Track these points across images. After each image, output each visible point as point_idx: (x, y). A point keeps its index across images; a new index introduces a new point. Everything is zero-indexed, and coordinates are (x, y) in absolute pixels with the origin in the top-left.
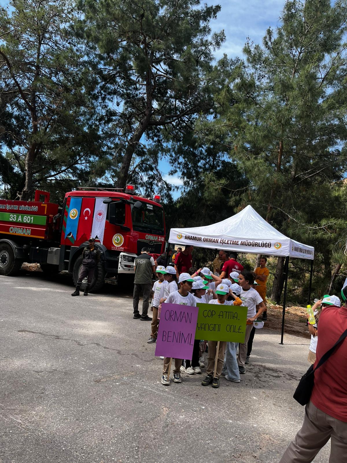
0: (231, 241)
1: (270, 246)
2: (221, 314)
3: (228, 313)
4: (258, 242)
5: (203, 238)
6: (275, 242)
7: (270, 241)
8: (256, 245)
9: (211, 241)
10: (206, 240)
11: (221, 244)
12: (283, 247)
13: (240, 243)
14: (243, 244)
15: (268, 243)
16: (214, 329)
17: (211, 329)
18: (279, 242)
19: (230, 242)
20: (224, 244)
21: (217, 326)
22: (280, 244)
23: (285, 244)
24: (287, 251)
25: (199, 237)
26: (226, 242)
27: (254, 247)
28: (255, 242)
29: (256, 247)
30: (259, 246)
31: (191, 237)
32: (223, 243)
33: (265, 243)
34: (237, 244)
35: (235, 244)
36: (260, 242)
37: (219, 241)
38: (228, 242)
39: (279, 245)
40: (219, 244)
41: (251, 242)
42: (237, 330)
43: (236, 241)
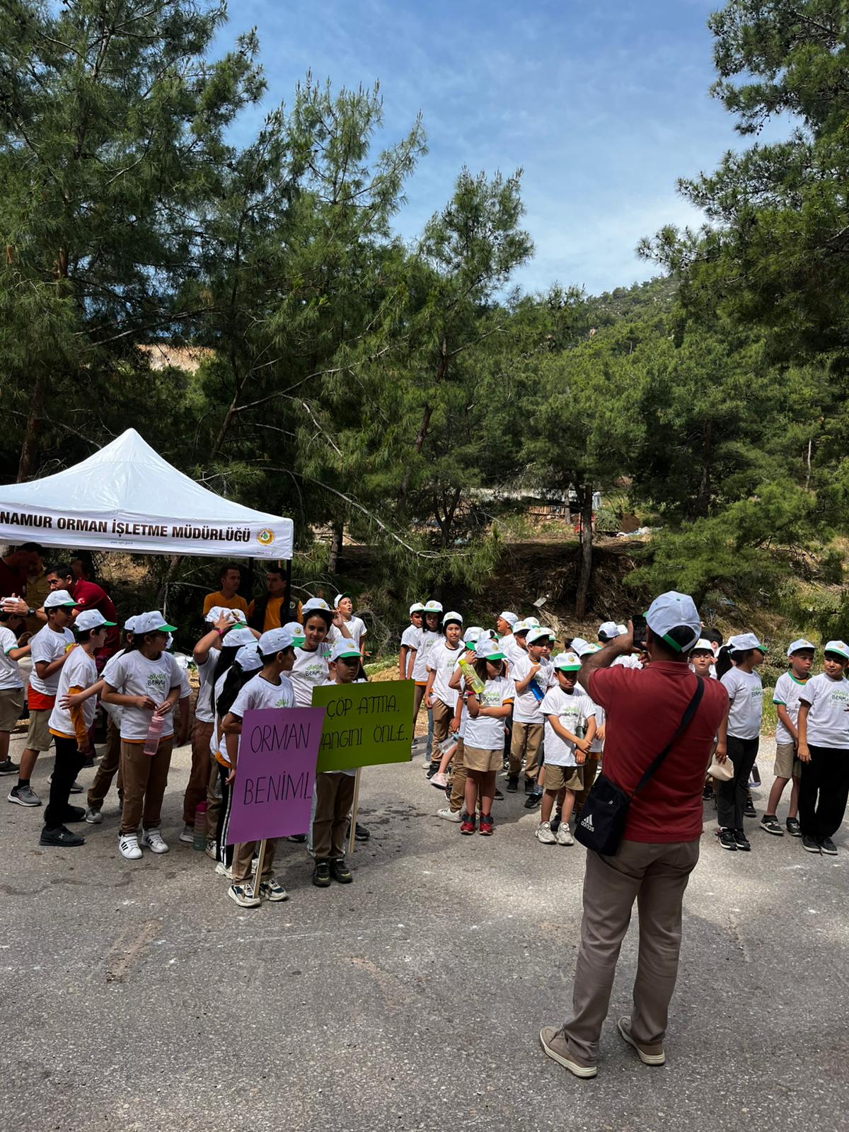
0: (144, 527)
1: (248, 537)
2: (364, 705)
3: (376, 700)
4: (218, 528)
5: (55, 518)
6: (261, 528)
7: (247, 525)
8: (214, 535)
9: (82, 527)
10: (65, 526)
11: (116, 535)
12: (278, 539)
13: (169, 530)
14: (178, 534)
15: (242, 530)
16: (349, 741)
17: (344, 742)
18: (268, 527)
19: (141, 528)
20: (124, 535)
21: (356, 732)
22: (271, 532)
23: (281, 534)
24: (287, 548)
25: (44, 515)
26: (131, 529)
27: (208, 542)
28: (210, 528)
29: (214, 542)
30: (221, 539)
31: (15, 515)
32: (121, 531)
33: (235, 530)
34: (162, 535)
35: (158, 533)
36: (224, 528)
37: (110, 527)
38: (135, 529)
39: (267, 535)
40: (109, 534)
41: (201, 528)
42: (395, 735)
43: (157, 527)
